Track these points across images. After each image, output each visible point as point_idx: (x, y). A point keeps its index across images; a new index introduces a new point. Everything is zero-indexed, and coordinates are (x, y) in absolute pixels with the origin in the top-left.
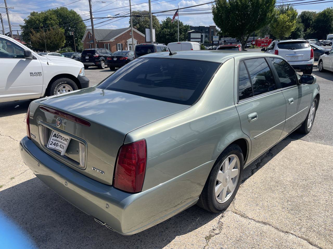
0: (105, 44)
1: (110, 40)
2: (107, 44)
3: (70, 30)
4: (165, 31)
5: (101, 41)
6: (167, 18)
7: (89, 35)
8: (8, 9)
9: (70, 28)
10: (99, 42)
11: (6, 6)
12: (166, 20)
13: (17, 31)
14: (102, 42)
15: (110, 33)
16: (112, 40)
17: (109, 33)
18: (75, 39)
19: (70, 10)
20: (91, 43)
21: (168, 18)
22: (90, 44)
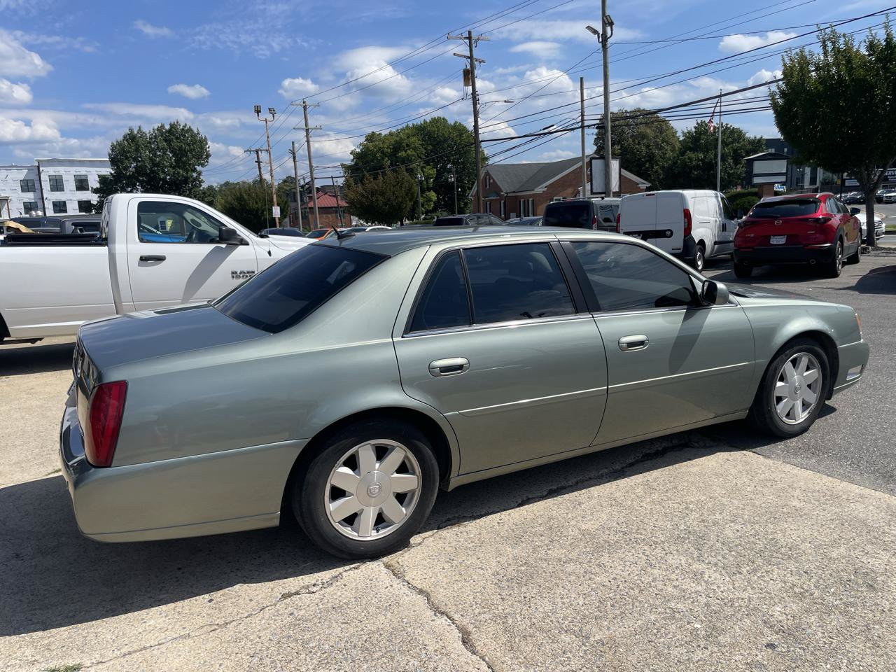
0: (522, 200)
1: (536, 190)
2: (528, 201)
3: (450, 171)
4: (690, 158)
5: (514, 192)
6: (697, 124)
7: (488, 180)
8: (310, 130)
9: (449, 166)
10: (509, 195)
11: (306, 125)
12: (695, 128)
13: (332, 178)
14: (516, 197)
15: (538, 172)
16: (540, 190)
17: (536, 171)
18: (458, 191)
19: (452, 124)
20: (490, 198)
21: (699, 122)
22: (488, 203)
